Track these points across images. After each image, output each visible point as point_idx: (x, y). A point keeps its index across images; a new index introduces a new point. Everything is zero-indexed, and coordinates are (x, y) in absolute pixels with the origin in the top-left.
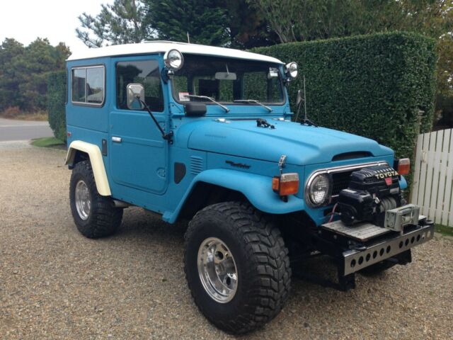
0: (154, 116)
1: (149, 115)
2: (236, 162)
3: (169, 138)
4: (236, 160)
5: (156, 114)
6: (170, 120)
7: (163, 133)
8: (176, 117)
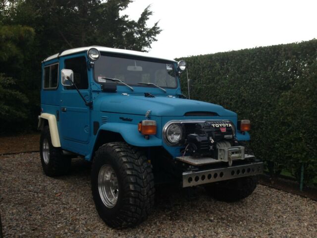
0: (80, 92)
1: (77, 92)
2: (125, 118)
3: (90, 105)
4: (125, 116)
5: (82, 91)
6: (91, 94)
7: (85, 102)
8: (94, 91)
